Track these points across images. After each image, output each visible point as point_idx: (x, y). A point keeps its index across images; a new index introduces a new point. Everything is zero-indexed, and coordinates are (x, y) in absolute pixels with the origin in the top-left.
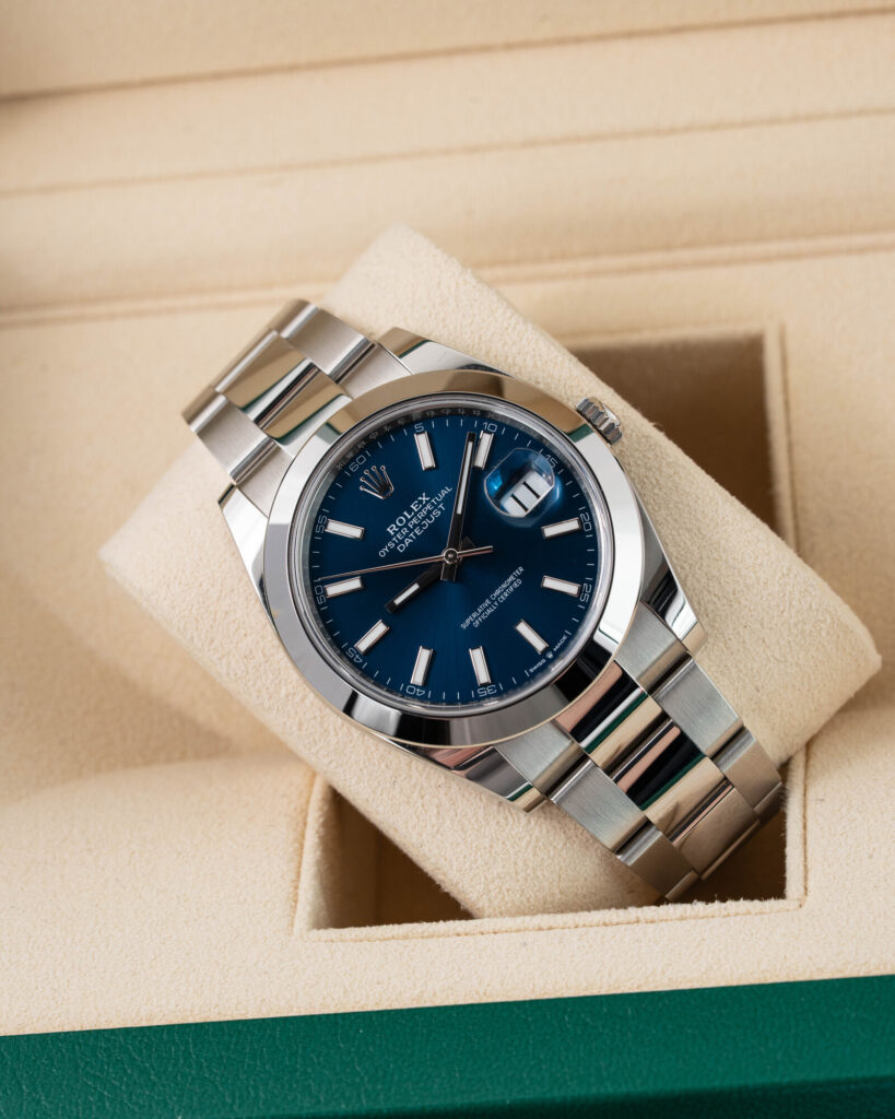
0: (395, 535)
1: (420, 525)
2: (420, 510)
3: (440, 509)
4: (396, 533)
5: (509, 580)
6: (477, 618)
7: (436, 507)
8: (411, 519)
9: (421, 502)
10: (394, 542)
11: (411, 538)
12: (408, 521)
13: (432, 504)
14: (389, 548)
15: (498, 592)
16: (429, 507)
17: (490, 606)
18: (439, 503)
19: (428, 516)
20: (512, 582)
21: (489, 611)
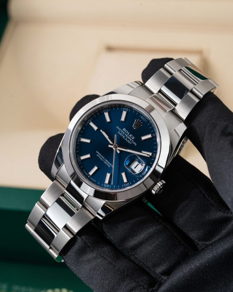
0: (123, 130)
1: (126, 137)
2: (130, 137)
3: (130, 143)
4: (123, 131)
5: (110, 164)
6: (99, 155)
7: (131, 141)
8: (127, 135)
9: (132, 137)
10: (121, 130)
11: (122, 135)
12: (127, 134)
13: (132, 140)
14: (119, 129)
15: (106, 161)
16: (131, 139)
17: (103, 159)
18: (132, 142)
19: (128, 139)
20: (109, 165)
21: (101, 159)
